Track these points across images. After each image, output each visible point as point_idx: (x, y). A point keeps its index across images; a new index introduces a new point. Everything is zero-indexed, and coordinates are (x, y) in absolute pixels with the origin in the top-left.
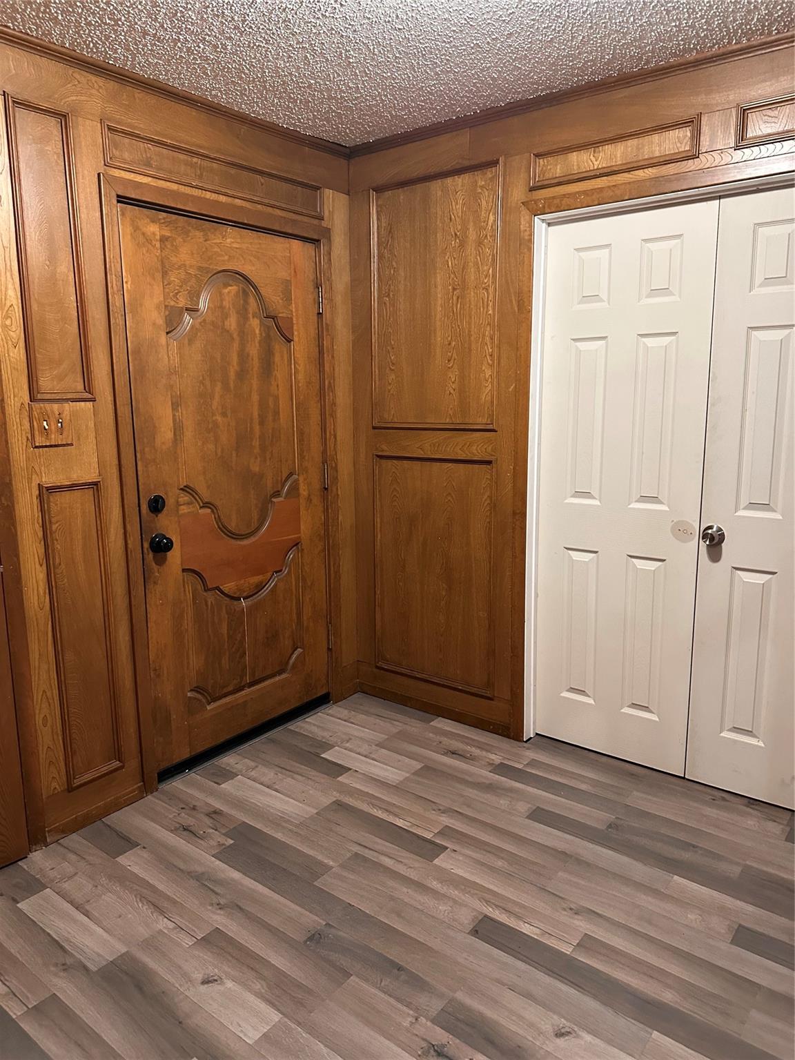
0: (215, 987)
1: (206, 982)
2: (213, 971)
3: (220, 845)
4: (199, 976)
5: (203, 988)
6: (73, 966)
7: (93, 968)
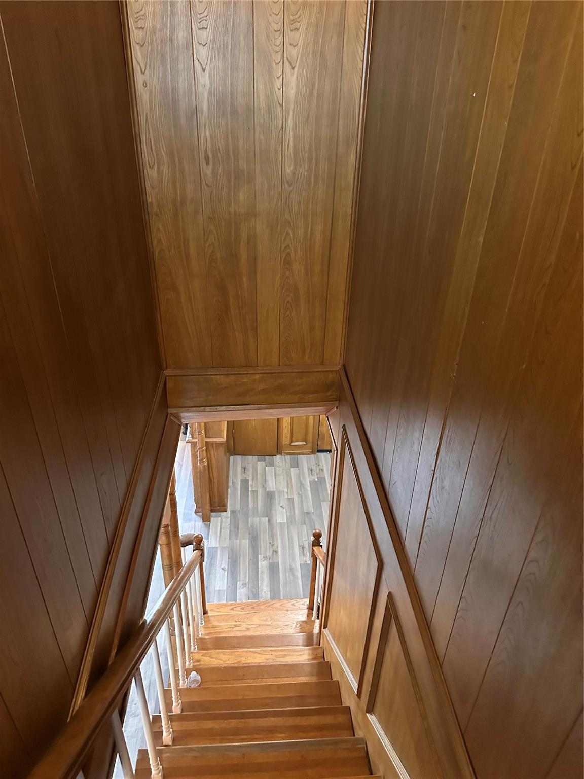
0: (282, 509)
1: (281, 507)
2: (284, 506)
3: (314, 479)
4: (281, 505)
5: (280, 508)
6: (264, 487)
7: (267, 490)
